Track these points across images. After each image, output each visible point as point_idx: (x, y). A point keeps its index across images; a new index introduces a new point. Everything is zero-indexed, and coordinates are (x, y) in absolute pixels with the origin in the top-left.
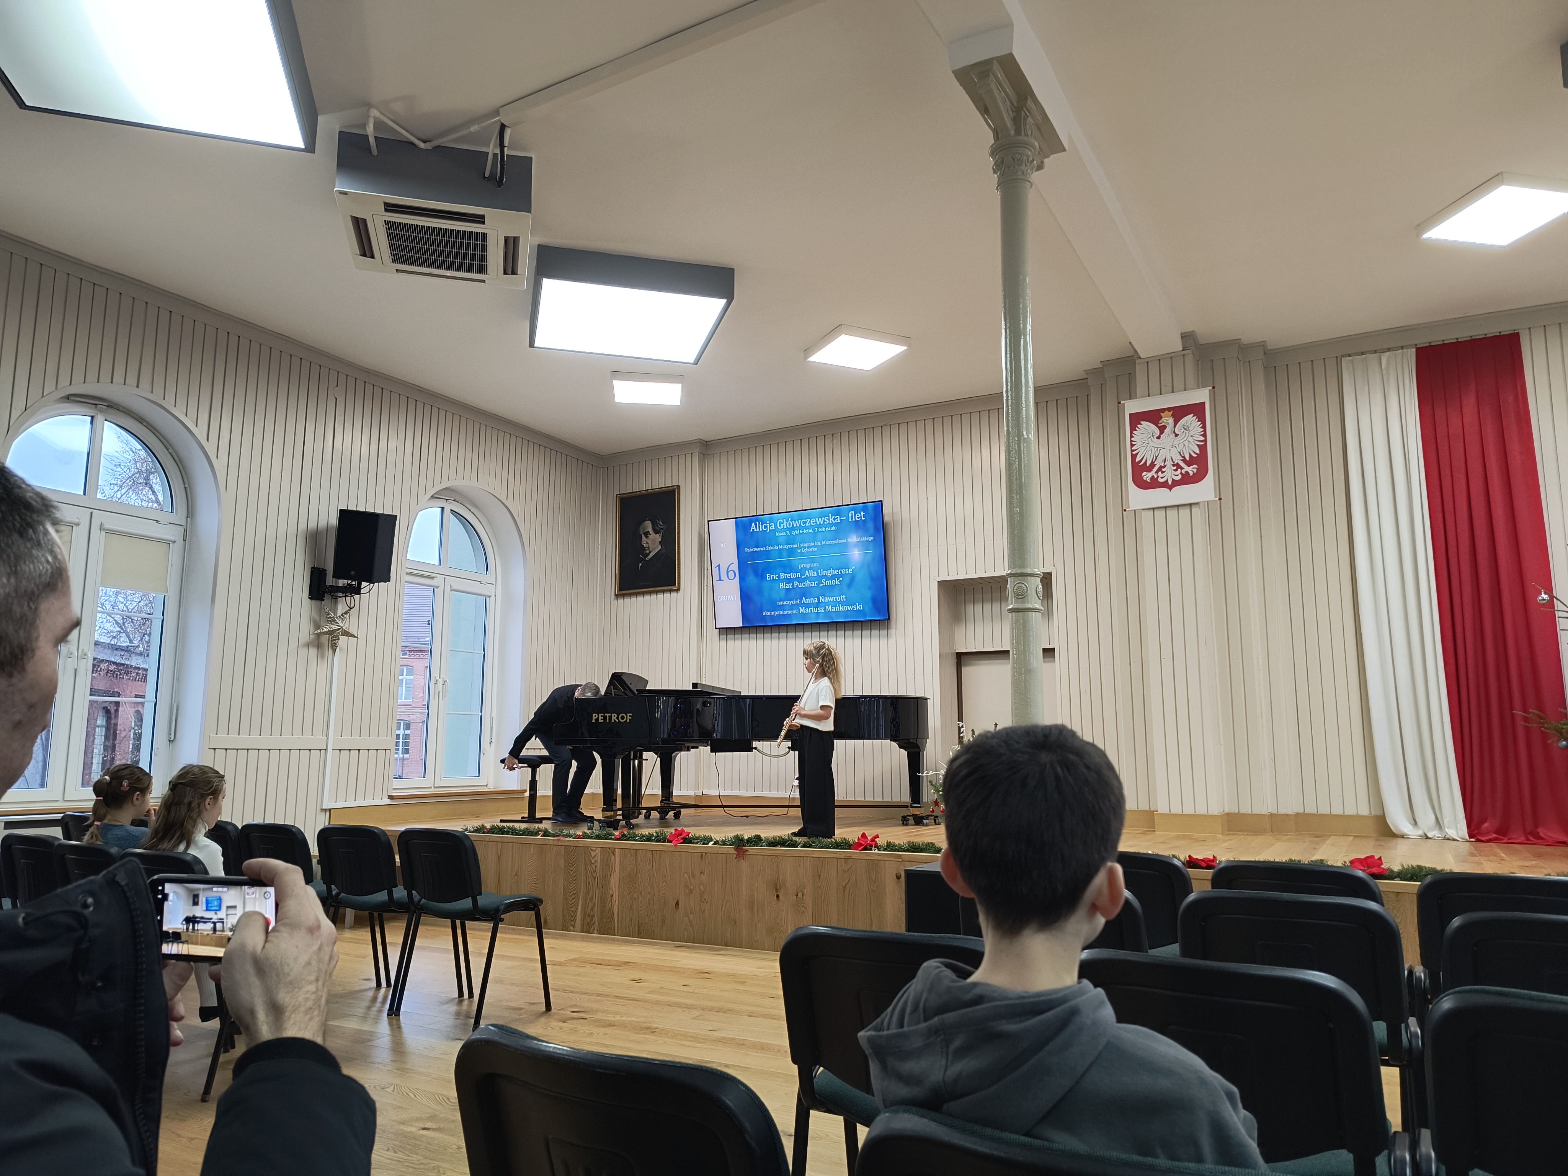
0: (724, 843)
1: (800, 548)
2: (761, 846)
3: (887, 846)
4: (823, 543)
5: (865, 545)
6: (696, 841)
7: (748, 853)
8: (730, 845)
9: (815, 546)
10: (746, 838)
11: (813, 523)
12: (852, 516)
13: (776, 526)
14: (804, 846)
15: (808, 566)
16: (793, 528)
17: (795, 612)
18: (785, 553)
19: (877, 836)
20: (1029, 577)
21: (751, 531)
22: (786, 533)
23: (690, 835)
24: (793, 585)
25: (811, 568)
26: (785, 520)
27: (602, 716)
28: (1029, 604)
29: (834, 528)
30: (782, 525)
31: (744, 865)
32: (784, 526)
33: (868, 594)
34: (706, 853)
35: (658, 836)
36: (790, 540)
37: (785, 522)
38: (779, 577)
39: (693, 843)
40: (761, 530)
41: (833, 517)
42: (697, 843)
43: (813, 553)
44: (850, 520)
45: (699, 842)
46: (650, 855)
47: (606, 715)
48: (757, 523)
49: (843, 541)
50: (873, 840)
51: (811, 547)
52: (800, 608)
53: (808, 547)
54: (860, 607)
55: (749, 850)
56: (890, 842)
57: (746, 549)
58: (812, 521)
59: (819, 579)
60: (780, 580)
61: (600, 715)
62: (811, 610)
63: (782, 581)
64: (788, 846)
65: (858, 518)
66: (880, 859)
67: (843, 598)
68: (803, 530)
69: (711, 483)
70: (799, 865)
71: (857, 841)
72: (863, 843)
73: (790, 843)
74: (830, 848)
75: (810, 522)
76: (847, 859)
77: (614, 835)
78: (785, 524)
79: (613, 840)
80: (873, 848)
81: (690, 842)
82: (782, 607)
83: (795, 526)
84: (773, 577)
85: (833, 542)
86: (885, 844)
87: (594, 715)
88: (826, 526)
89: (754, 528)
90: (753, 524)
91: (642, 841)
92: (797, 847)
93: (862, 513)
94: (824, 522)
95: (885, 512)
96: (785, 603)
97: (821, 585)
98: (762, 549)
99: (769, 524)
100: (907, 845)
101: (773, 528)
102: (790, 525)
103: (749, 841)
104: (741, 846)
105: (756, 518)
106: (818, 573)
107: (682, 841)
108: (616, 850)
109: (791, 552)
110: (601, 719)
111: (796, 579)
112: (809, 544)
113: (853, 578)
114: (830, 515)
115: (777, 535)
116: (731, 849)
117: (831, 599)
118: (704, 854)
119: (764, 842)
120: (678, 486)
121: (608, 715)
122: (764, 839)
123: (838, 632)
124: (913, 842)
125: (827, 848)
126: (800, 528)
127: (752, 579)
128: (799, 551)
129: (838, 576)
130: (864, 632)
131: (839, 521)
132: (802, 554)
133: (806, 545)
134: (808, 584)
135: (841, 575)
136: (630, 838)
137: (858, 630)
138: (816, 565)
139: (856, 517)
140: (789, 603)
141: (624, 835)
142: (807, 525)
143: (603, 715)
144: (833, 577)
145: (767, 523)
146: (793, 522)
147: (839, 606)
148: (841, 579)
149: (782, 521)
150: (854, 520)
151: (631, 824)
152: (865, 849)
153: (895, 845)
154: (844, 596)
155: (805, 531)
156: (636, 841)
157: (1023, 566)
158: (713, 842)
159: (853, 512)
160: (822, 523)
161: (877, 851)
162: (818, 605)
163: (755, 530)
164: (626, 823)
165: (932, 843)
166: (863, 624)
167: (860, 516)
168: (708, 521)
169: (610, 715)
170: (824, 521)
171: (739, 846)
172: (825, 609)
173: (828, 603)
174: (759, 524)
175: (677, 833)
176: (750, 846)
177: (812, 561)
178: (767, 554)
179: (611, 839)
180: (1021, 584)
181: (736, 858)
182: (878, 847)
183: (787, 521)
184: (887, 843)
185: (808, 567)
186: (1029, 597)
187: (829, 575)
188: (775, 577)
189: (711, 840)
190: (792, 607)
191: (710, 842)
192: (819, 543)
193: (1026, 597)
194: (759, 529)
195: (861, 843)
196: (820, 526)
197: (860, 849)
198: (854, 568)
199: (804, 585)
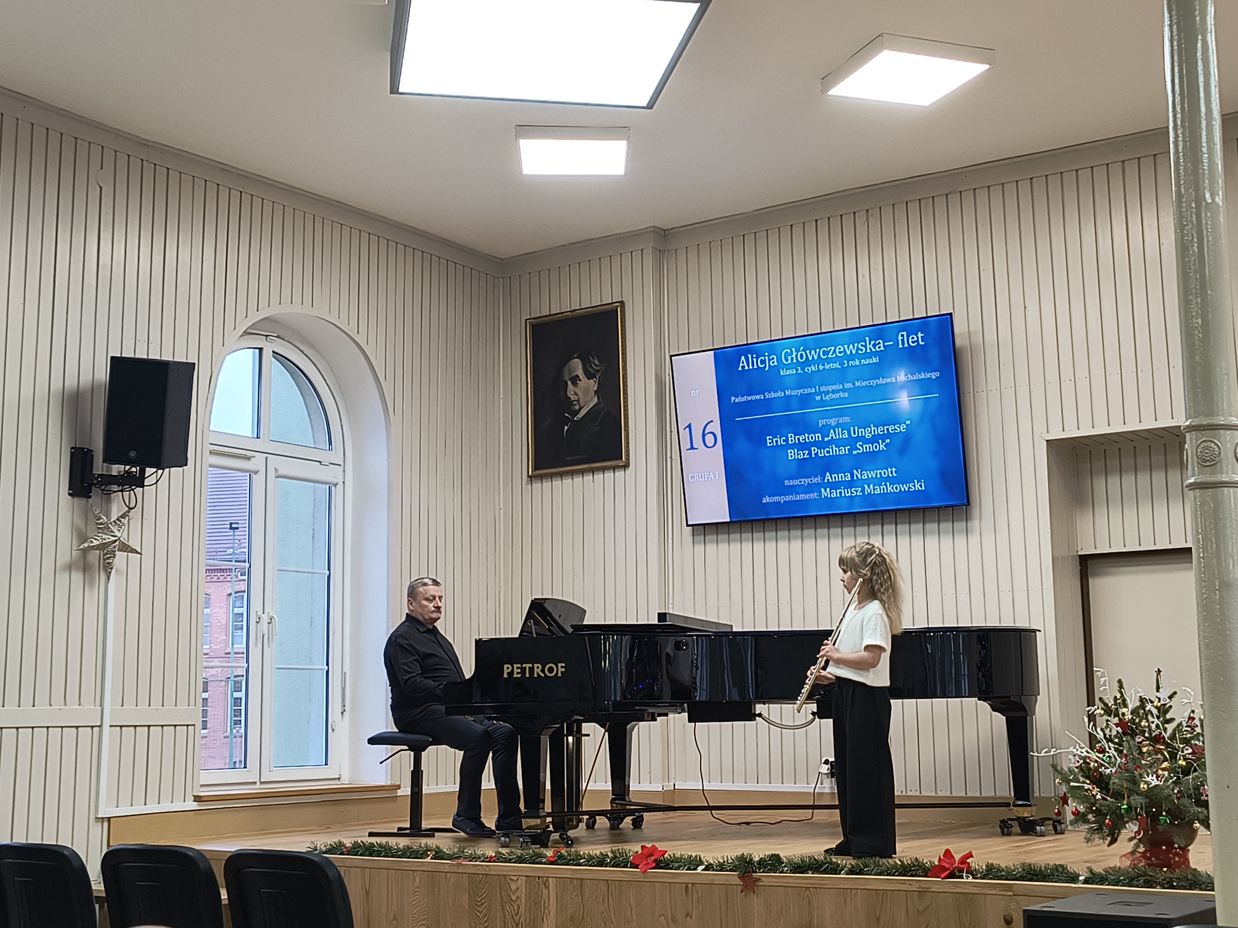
0: (721, 867)
1: (820, 393)
2: (782, 872)
3: (987, 871)
4: (857, 384)
5: (925, 386)
6: (677, 865)
7: (761, 884)
8: (731, 870)
9: (843, 390)
10: (757, 859)
11: (840, 353)
12: (903, 340)
13: (779, 360)
14: (851, 872)
15: (833, 422)
16: (807, 363)
17: (814, 495)
18: (795, 403)
19: (970, 855)
20: (1222, 432)
21: (740, 369)
22: (797, 370)
23: (666, 855)
24: (810, 453)
25: (838, 425)
26: (794, 349)
27: (518, 668)
28: (1224, 475)
29: (875, 360)
30: (789, 358)
31: (756, 902)
32: (792, 359)
33: (933, 464)
34: (693, 884)
35: (615, 857)
36: (803, 381)
37: (795, 354)
38: (786, 441)
39: (671, 869)
40: (755, 367)
41: (872, 342)
42: (678, 868)
43: (841, 401)
44: (901, 346)
45: (681, 866)
46: (604, 888)
47: (524, 665)
48: (750, 356)
49: (889, 380)
50: (963, 860)
51: (838, 391)
52: (823, 490)
53: (833, 392)
54: (921, 486)
55: (763, 879)
56: (992, 864)
57: (733, 398)
58: (837, 351)
59: (852, 442)
60: (788, 446)
61: (515, 666)
62: (840, 493)
63: (792, 447)
64: (825, 872)
65: (913, 342)
66: (976, 891)
67: (891, 472)
68: (823, 365)
69: (673, 295)
70: (845, 902)
71: (937, 863)
72: (947, 866)
73: (827, 867)
74: (893, 875)
75: (835, 351)
76: (922, 892)
77: (545, 856)
78: (794, 356)
79: (545, 864)
80: (964, 874)
81: (667, 867)
82: (793, 490)
83: (810, 358)
84: (777, 441)
85: (873, 383)
86: (984, 867)
87: (506, 666)
88: (858, 356)
89: (745, 364)
90: (743, 358)
91: (590, 866)
92: (839, 874)
93: (920, 335)
94: (857, 352)
95: (957, 331)
96: (796, 482)
97: (855, 452)
98: (758, 397)
99: (769, 356)
100: (1020, 870)
101: (776, 364)
102: (802, 357)
103: (761, 862)
104: (749, 872)
105: (747, 349)
106: (849, 433)
107: (654, 865)
108: (550, 879)
109: (805, 401)
110: (518, 673)
111: (816, 444)
112: (834, 387)
113: (907, 438)
114: (867, 339)
115: (782, 373)
116: (733, 877)
117: (872, 474)
118: (690, 886)
119: (785, 866)
120: (622, 303)
121: (527, 666)
122: (785, 860)
123: (885, 527)
124: (1030, 865)
125: (888, 875)
126: (820, 361)
127: (743, 446)
128: (818, 398)
129: (883, 437)
130: (928, 526)
131: (882, 348)
132: (822, 403)
133: (830, 388)
134: (834, 450)
135: (889, 435)
136: (570, 860)
137: (917, 522)
138: (847, 419)
139: (910, 340)
140: (805, 481)
141: (561, 857)
142: (830, 356)
143: (519, 666)
144: (875, 439)
145: (764, 356)
146: (808, 352)
147: (886, 485)
148: (888, 441)
149: (789, 351)
150: (906, 345)
151: (569, 838)
152: (951, 875)
153: (1000, 870)
154: (894, 469)
155: (827, 367)
156: (581, 865)
157: (1210, 413)
158: (704, 866)
159: (905, 333)
160: (854, 352)
161: (971, 879)
162: (850, 484)
163: (746, 368)
164: (560, 836)
165: (1061, 866)
166: (926, 513)
167: (916, 339)
168: (671, 356)
169: (531, 665)
170: (858, 349)
171: (746, 872)
172: (863, 491)
173: (868, 482)
174: (752, 357)
175: (645, 851)
176: (763, 872)
177: (841, 413)
178: (767, 405)
179: (541, 863)
180: (1209, 444)
181: (741, 892)
182: (970, 872)
183: (797, 351)
184: (987, 866)
185: (833, 424)
186: (1224, 464)
187: (868, 436)
188: (781, 442)
189: (701, 863)
190: (810, 488)
191: (698, 866)
192: (850, 385)
193: (1219, 465)
194: (753, 365)
195: (944, 867)
196: (851, 357)
197: (943, 876)
198: (908, 422)
199: (828, 452)
